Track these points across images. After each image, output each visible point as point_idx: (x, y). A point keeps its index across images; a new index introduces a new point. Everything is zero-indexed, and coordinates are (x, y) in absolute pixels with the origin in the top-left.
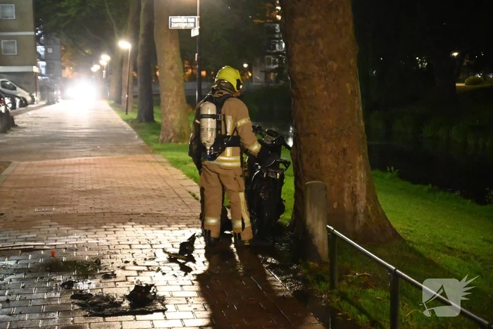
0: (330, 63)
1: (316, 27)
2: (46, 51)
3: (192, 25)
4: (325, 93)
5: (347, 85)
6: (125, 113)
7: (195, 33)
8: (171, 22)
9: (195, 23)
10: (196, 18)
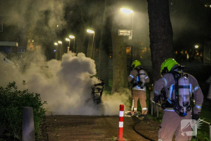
7: (130, 38)
8: (119, 32)
10: (132, 31)
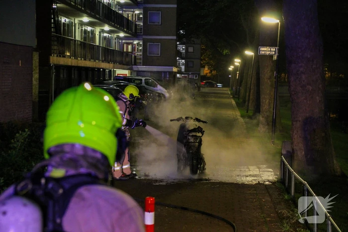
0: (308, 87)
1: (301, 69)
2: (187, 50)
3: (274, 53)
4: (305, 101)
5: (317, 98)
6: (246, 111)
7: (275, 58)
8: (260, 51)
9: (275, 52)
10: (277, 48)
